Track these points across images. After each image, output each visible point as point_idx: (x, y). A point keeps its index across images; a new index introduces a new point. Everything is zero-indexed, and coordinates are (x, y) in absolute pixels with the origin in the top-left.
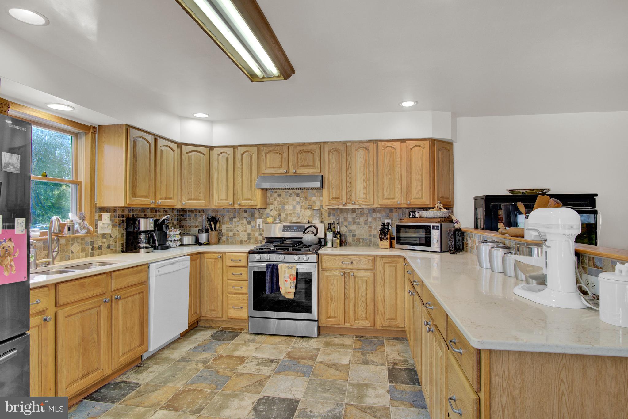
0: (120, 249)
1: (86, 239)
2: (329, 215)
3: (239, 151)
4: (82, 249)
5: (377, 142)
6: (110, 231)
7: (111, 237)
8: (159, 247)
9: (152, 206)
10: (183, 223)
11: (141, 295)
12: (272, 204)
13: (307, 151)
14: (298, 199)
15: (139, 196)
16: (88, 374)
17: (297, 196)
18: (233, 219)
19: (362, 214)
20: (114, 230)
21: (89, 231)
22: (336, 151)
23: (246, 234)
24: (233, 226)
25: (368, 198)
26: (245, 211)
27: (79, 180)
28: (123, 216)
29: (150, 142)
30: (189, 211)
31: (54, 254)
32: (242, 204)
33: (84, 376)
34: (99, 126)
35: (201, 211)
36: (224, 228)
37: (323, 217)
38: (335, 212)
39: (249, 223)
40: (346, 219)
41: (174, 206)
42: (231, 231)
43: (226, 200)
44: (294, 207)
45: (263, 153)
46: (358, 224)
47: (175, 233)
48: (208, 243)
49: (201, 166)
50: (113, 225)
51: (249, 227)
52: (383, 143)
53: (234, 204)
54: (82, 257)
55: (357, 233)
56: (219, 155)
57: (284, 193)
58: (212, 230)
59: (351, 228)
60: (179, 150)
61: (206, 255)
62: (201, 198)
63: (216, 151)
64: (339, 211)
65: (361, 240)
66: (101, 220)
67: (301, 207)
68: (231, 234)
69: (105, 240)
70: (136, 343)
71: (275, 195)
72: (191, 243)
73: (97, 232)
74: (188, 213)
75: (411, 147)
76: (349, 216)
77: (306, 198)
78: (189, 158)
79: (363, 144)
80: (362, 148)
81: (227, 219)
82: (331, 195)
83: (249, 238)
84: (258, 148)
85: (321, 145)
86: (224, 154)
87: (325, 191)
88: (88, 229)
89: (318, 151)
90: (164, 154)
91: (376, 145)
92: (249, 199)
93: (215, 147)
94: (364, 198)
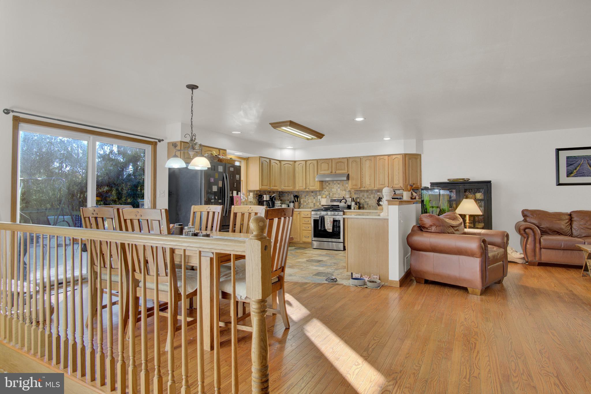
1: (245, 203)
2: (355, 194)
3: (308, 163)
5: (375, 156)
9: (269, 190)
10: (282, 198)
12: (326, 188)
13: (341, 162)
14: (339, 186)
15: (264, 186)
17: (338, 184)
18: (307, 196)
19: (372, 193)
20: (254, 200)
22: (355, 161)
23: (313, 204)
24: (306, 200)
25: (371, 185)
26: (312, 192)
28: (257, 194)
29: (268, 162)
30: (285, 192)
32: (310, 189)
34: (248, 157)
35: (290, 192)
36: (302, 201)
37: (352, 195)
39: (314, 198)
40: (363, 196)
41: (278, 190)
42: (306, 202)
43: (302, 186)
44: (337, 190)
45: (319, 163)
46: (370, 198)
47: (278, 202)
49: (290, 170)
50: (254, 197)
51: (314, 200)
52: (379, 157)
53: (306, 189)
55: (369, 203)
56: (299, 165)
57: (332, 183)
58: (296, 201)
59: (366, 200)
60: (280, 164)
62: (290, 186)
63: (297, 163)
64: (360, 191)
65: (371, 207)
66: (249, 195)
67: (341, 189)
68: (305, 204)
71: (327, 184)
73: (248, 200)
75: (393, 159)
76: (365, 194)
78: (285, 167)
79: (369, 158)
80: (368, 160)
81: (303, 196)
82: (353, 184)
83: (314, 206)
84: (317, 161)
85: (348, 159)
86: (301, 164)
87: (350, 181)
88: (246, 199)
89: (346, 162)
90: (273, 166)
91: (375, 158)
92: (313, 186)
93: (297, 161)
94: (369, 185)
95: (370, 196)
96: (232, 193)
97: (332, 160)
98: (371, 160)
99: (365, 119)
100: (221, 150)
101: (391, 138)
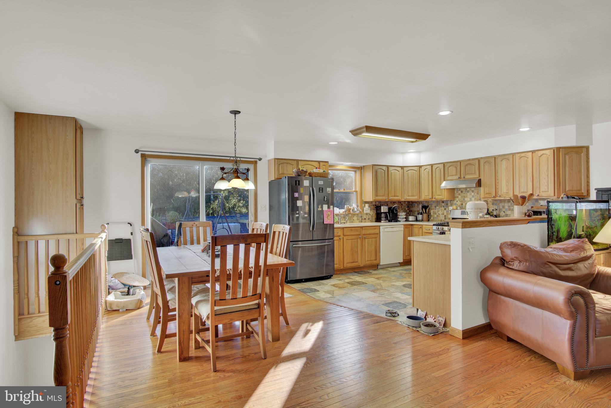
0: (374, 220)
1: (359, 215)
2: (493, 204)
3: (434, 167)
4: (357, 219)
5: (513, 154)
6: (369, 212)
7: (370, 215)
8: (393, 221)
9: (387, 200)
10: (412, 209)
11: (376, 239)
12: (458, 197)
13: (471, 164)
14: (473, 194)
15: (379, 196)
16: (353, 262)
17: (472, 192)
18: (437, 207)
20: (371, 212)
21: (360, 212)
22: (488, 162)
23: (444, 216)
24: (436, 211)
25: (509, 193)
26: (443, 202)
27: (357, 190)
28: (375, 205)
29: (385, 170)
30: (414, 202)
31: (347, 220)
32: (436, 198)
33: (352, 263)
34: (363, 166)
35: (420, 202)
36: (432, 212)
37: (489, 205)
38: (496, 202)
39: (445, 209)
40: (503, 207)
41: (400, 200)
42: (436, 214)
43: (428, 196)
45: (446, 168)
47: (404, 214)
48: (422, 220)
49: (414, 178)
50: (370, 209)
51: (445, 211)
53: (432, 198)
54: (357, 222)
56: (424, 170)
57: (465, 190)
58: (424, 213)
59: (507, 213)
60: (402, 170)
61: (415, 226)
62: (415, 195)
63: (423, 168)
64: (499, 201)
66: (365, 207)
68: (435, 216)
69: (367, 216)
70: (373, 258)
71: (460, 192)
72: (413, 220)
73: (363, 212)
74: (414, 204)
75: (539, 155)
76: (506, 205)
77: (478, 193)
78: (408, 174)
79: (504, 157)
80: (505, 159)
81: (433, 207)
82: (486, 191)
83: (445, 218)
84: (444, 164)
85: (479, 160)
86: (427, 170)
87: (482, 189)
88: (360, 211)
89: (477, 164)
90: (393, 174)
91: (514, 156)
92: (440, 195)
93: (423, 166)
94: (506, 193)
95: (512, 208)
96: (322, 207)
97: (460, 162)
98: (509, 160)
99: (452, 112)
100: (321, 163)
101: (531, 128)
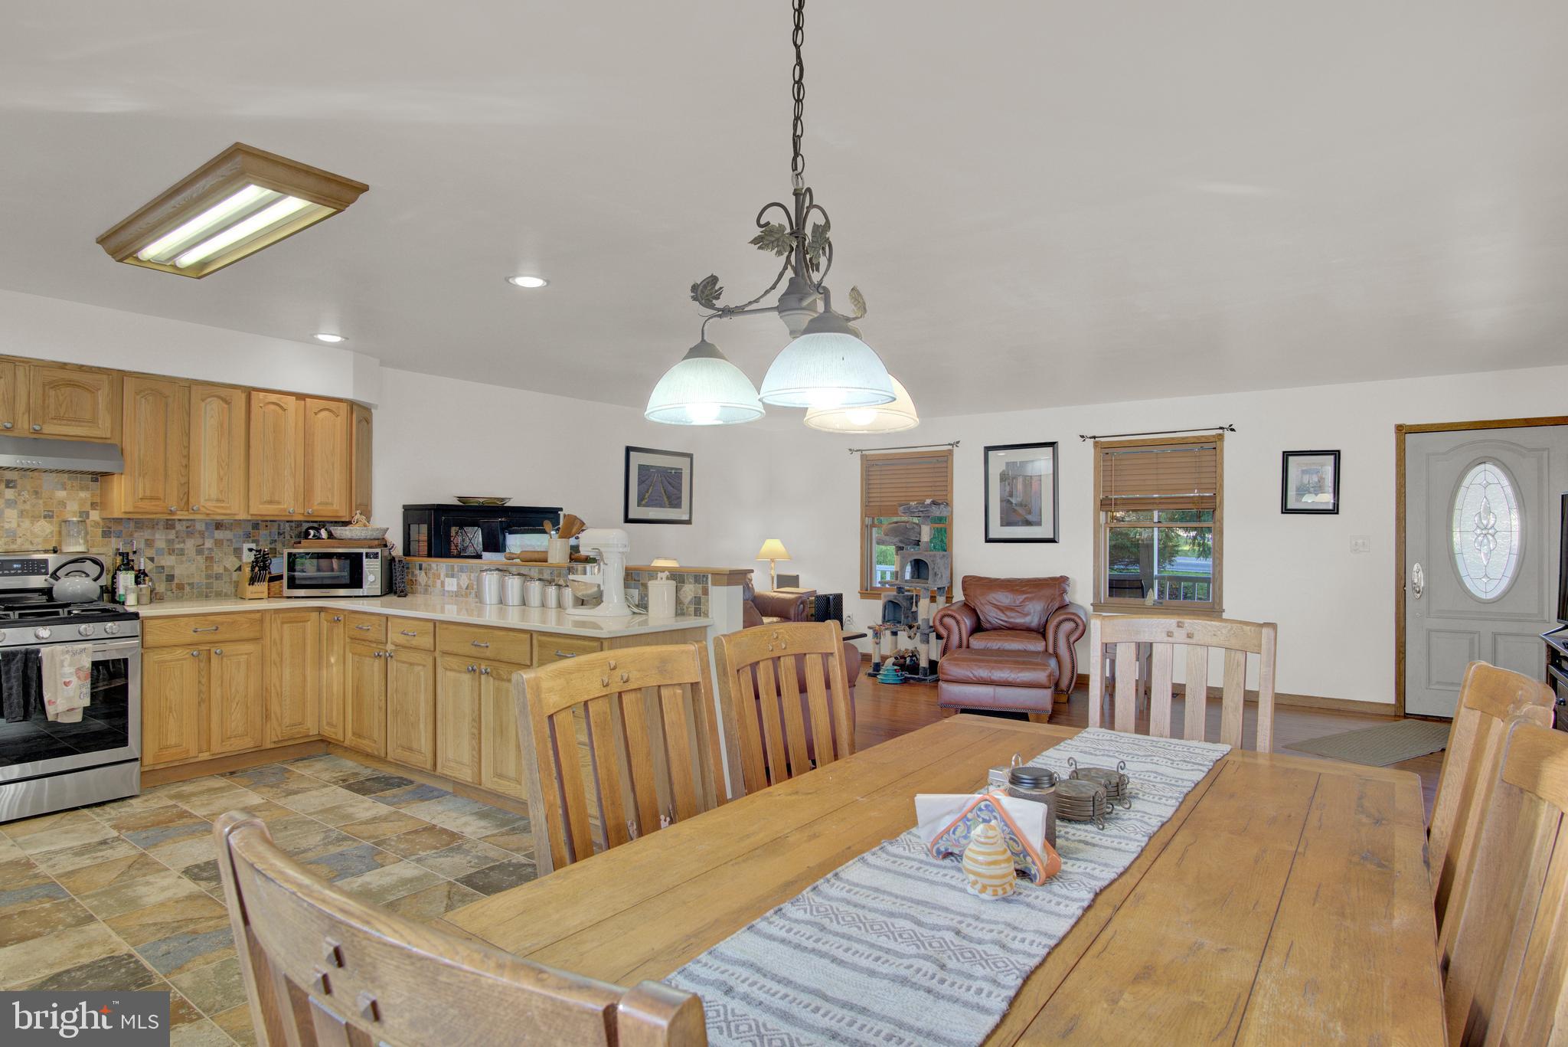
2: (106, 534)
5: (247, 391)
13: (72, 384)
14: (10, 493)
17: (8, 487)
19: (190, 533)
22: (154, 394)
25: (228, 499)
37: (88, 537)
38: (120, 528)
40: (149, 543)
46: (182, 552)
52: (262, 394)
55: (177, 572)
59: (163, 563)
64: (132, 524)
65: (187, 589)
75: (315, 410)
76: (157, 536)
79: (217, 390)
80: (215, 399)
82: (139, 491)
87: (121, 480)
89: (105, 388)
91: (247, 396)
94: (218, 500)
95: (181, 546)
98: (228, 403)
